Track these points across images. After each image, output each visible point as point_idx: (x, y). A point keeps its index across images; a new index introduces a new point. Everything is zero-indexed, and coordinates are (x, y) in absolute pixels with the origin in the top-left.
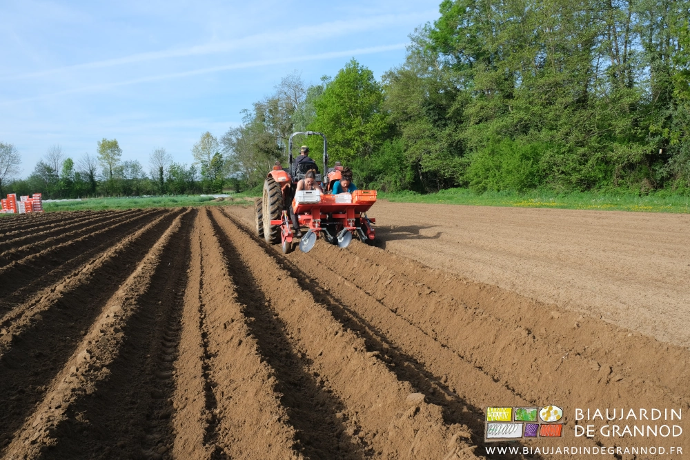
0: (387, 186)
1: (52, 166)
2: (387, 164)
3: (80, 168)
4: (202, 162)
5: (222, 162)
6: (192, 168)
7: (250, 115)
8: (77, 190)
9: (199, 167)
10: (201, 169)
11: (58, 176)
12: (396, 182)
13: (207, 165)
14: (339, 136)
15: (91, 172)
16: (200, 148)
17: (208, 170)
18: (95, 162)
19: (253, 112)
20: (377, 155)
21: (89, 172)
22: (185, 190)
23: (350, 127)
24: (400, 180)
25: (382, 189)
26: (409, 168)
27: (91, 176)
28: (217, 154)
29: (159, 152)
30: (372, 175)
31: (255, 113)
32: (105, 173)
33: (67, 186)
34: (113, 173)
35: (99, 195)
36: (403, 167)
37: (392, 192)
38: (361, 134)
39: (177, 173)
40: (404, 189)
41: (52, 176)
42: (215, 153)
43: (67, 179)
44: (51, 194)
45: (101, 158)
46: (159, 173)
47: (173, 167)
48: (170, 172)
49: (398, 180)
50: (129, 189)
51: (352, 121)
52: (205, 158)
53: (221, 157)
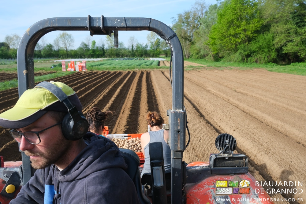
0: (259, 60)
1: (87, 44)
2: (260, 48)
3: (98, 44)
4: (151, 42)
5: (160, 42)
6: (146, 45)
7: (176, 20)
8: (97, 55)
9: (149, 45)
10: (150, 45)
11: (89, 48)
12: (265, 58)
13: (153, 44)
14: (232, 31)
15: (103, 47)
16: (150, 36)
17: (153, 46)
18: (104, 42)
19: (177, 19)
20: (255, 43)
21: (102, 47)
22: (143, 55)
23: (239, 26)
24: (268, 57)
25: (255, 62)
26: (274, 51)
27: (103, 49)
28: (158, 39)
29: (132, 37)
30: (250, 54)
31: (178, 19)
32: (109, 47)
33: (93, 53)
34: (112, 47)
35: (106, 57)
36: (270, 49)
37: (262, 63)
38: (245, 30)
39: (140, 48)
40: (269, 62)
41: (87, 48)
42: (157, 38)
43: (93, 50)
44: (87, 56)
45: (107, 40)
46: (132, 47)
47: (138, 45)
48: (136, 47)
49: (266, 57)
50: (119, 54)
51: (240, 23)
52: (152, 40)
53: (159, 40)
